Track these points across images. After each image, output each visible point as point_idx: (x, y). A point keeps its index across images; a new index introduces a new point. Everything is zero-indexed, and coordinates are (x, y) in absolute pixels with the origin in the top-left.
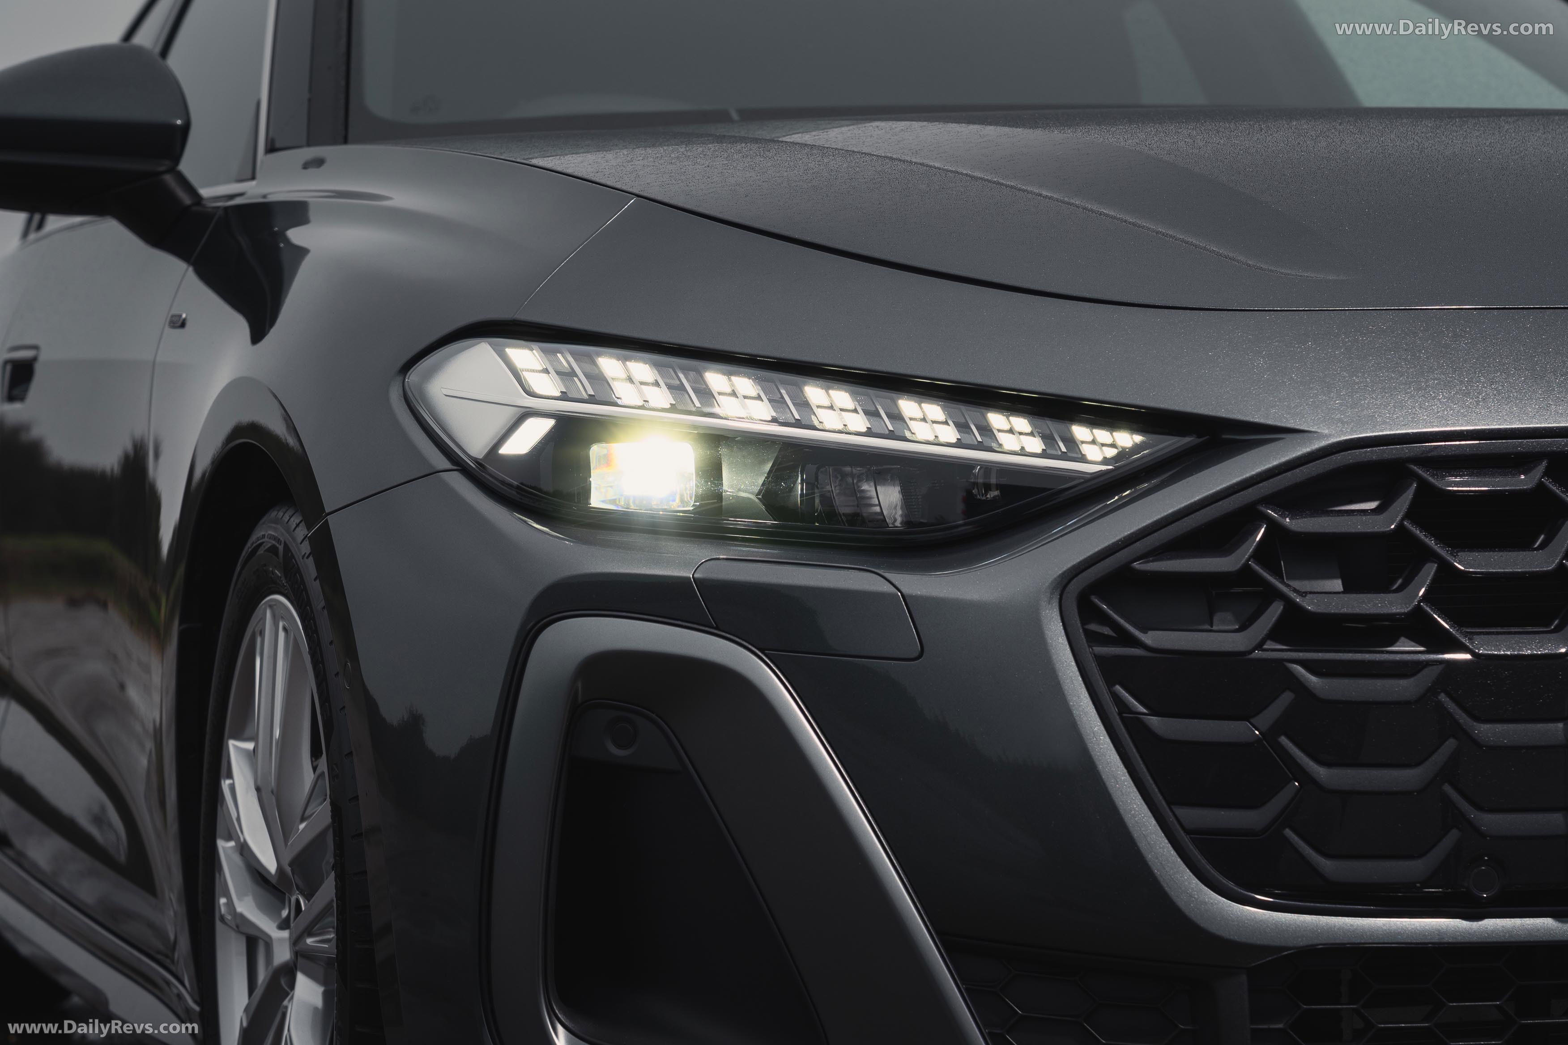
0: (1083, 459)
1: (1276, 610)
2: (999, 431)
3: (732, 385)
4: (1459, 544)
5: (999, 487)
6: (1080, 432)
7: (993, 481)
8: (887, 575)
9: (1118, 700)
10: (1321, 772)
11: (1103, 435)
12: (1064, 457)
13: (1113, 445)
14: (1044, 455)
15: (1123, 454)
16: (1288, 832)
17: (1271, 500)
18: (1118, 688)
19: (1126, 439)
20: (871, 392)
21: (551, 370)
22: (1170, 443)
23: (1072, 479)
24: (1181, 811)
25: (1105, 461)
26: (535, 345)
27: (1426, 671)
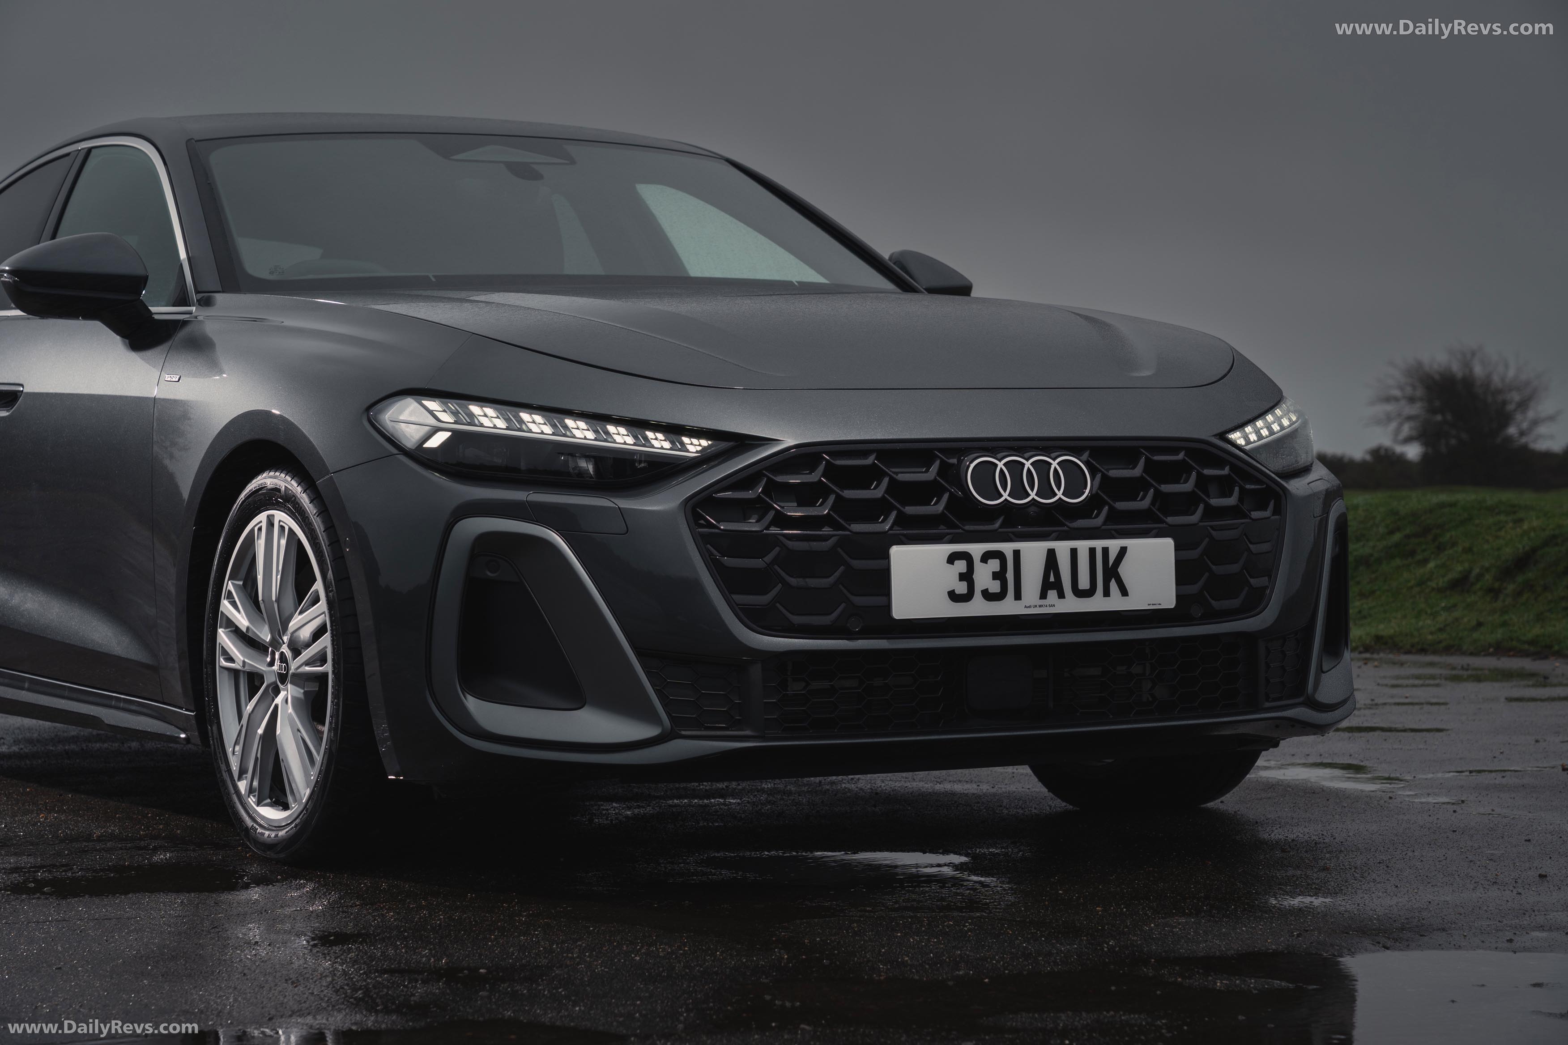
0: (688, 451)
1: (771, 514)
2: (652, 439)
3: (532, 418)
4: (843, 487)
5: (645, 461)
6: (686, 440)
7: (643, 459)
8: (612, 500)
9: (708, 550)
10: (793, 581)
11: (695, 441)
12: (680, 450)
13: (700, 445)
14: (671, 449)
15: (704, 449)
16: (778, 605)
17: (766, 469)
18: (709, 546)
19: (704, 443)
20: (595, 422)
21: (447, 410)
22: (723, 445)
23: (684, 459)
24: (734, 596)
25: (697, 452)
26: (436, 400)
27: (833, 539)
